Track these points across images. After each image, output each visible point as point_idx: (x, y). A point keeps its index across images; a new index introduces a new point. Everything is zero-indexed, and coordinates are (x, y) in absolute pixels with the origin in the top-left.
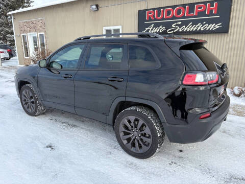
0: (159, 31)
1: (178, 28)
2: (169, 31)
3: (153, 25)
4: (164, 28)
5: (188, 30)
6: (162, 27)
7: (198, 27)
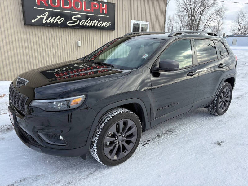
0: (57, 22)
1: (78, 22)
2: (69, 23)
3: (48, 13)
4: (63, 19)
5: (87, 25)
6: (61, 17)
7: (95, 23)
